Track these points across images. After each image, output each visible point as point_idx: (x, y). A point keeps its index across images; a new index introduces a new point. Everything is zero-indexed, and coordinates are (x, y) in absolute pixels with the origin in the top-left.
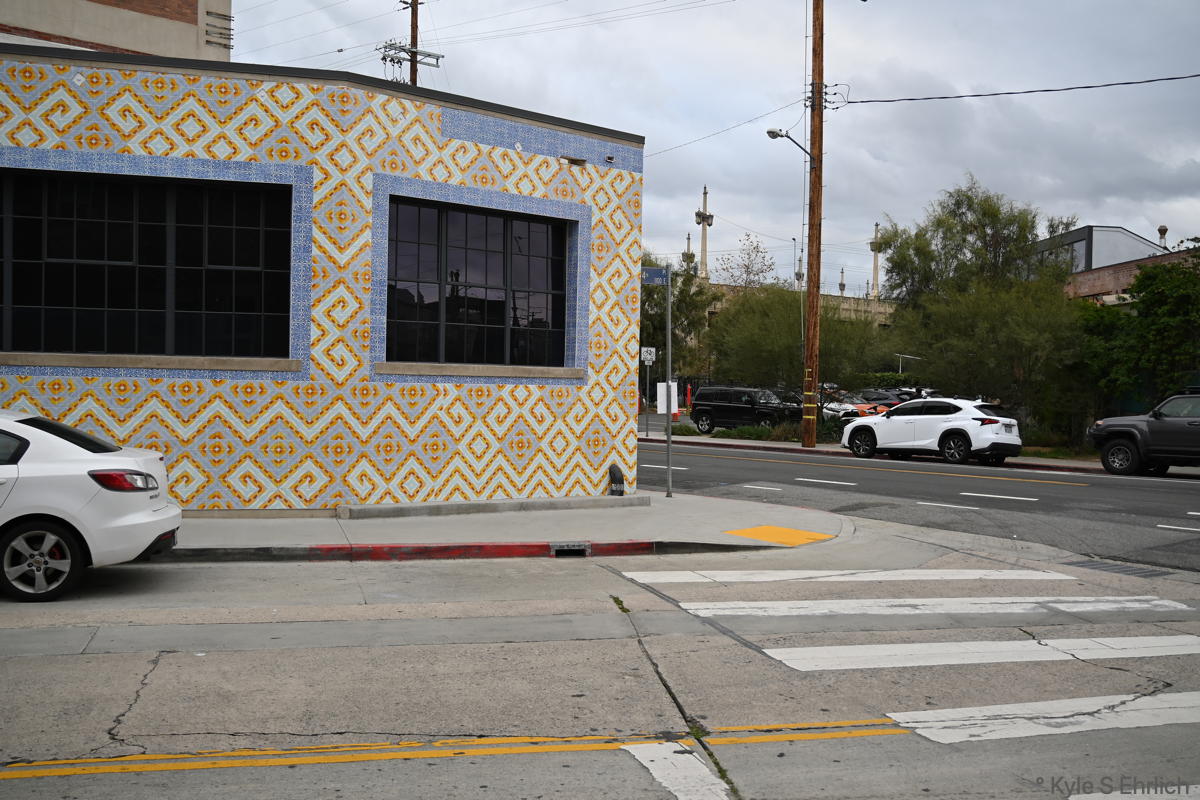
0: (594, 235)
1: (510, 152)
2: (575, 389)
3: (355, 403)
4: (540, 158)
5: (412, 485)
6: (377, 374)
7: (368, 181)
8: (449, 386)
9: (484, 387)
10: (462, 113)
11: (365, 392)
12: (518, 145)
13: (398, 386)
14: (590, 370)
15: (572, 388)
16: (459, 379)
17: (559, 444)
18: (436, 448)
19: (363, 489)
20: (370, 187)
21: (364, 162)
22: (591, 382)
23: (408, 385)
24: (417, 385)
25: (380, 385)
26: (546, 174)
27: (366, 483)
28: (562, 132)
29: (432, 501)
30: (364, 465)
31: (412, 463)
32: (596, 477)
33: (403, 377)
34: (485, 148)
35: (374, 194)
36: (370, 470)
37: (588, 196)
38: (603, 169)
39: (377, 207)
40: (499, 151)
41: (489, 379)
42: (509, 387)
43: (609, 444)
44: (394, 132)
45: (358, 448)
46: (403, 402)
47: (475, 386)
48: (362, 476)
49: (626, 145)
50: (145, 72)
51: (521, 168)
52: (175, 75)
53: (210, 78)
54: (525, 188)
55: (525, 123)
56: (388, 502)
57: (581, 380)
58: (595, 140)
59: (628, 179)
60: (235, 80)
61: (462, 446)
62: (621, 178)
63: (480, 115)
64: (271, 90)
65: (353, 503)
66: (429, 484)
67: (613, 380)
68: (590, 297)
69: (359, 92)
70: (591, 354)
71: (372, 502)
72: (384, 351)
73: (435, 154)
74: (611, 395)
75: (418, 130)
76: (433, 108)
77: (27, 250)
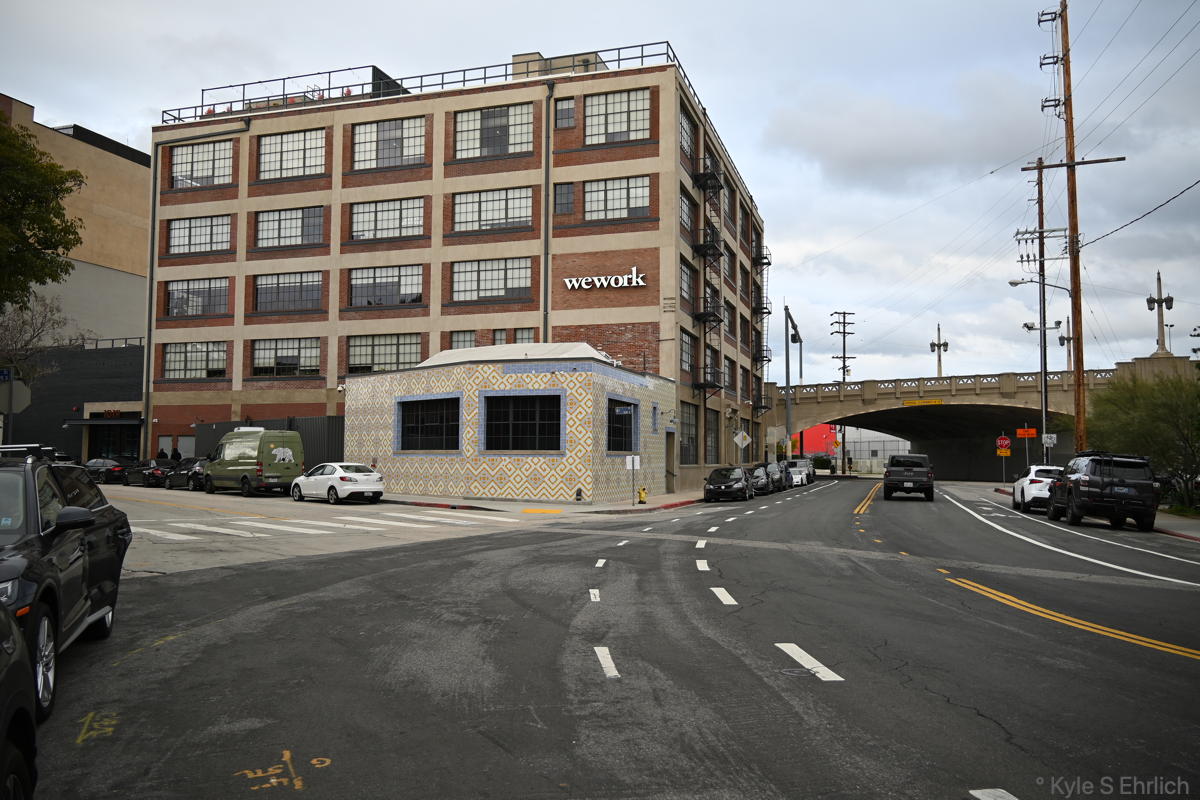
0: (568, 399)
1: (530, 375)
3: (473, 463)
4: (543, 374)
5: (493, 491)
6: (481, 453)
7: (477, 393)
8: (507, 458)
9: (520, 458)
10: (511, 365)
11: (476, 460)
12: (533, 372)
13: (488, 458)
14: (567, 451)
15: (559, 458)
16: (510, 456)
17: (553, 480)
18: (502, 479)
19: (476, 491)
20: (477, 395)
21: (475, 387)
22: (567, 456)
23: (491, 458)
24: (495, 458)
25: (481, 458)
26: (545, 380)
27: (477, 489)
28: (551, 363)
29: (500, 496)
30: (476, 484)
31: (492, 483)
32: (571, 493)
33: (489, 455)
34: (519, 375)
35: (479, 397)
36: (478, 485)
37: (565, 385)
38: (571, 373)
39: (479, 401)
40: (526, 375)
42: (530, 458)
43: (577, 480)
44: (486, 376)
45: (474, 478)
46: (490, 463)
48: (476, 487)
49: (584, 362)
50: (436, 370)
51: (534, 380)
52: (440, 369)
53: (446, 369)
54: (536, 386)
55: (536, 363)
56: (484, 496)
57: (563, 455)
58: (568, 363)
59: (584, 375)
60: (450, 368)
61: (512, 479)
62: (581, 375)
63: (517, 364)
64: (456, 370)
65: (471, 495)
66: (499, 491)
67: (579, 455)
68: (566, 423)
69: (474, 366)
70: (568, 445)
71: (478, 496)
72: (482, 447)
73: (501, 381)
74: (578, 461)
75: (494, 374)
76: (499, 365)
77: (423, 422)
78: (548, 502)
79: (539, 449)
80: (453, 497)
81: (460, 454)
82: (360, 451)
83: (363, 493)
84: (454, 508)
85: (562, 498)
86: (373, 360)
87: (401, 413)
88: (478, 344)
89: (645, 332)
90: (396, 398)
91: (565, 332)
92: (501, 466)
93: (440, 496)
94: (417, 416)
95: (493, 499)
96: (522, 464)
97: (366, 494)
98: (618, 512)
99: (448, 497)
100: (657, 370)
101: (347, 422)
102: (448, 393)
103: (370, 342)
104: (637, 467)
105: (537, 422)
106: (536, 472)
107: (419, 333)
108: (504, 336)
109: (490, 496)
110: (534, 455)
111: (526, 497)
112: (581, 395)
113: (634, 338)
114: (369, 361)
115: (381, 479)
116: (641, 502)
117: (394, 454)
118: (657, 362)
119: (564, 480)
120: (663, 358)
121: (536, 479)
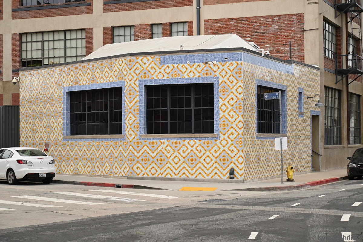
0: (220, 87)
1: (185, 65)
2: (214, 141)
3: (135, 146)
4: (197, 64)
5: (153, 171)
6: (142, 138)
7: (137, 83)
8: (165, 141)
9: (178, 141)
10: (167, 56)
11: (138, 143)
12: (188, 62)
13: (148, 141)
14: (220, 134)
15: (213, 141)
16: (169, 139)
17: (208, 160)
18: (161, 160)
19: (138, 171)
20: (138, 84)
21: (136, 77)
22: (221, 139)
23: (151, 141)
24: (155, 141)
25: (143, 141)
26: (199, 69)
27: (139, 170)
28: (205, 54)
29: (160, 176)
30: (138, 165)
31: (153, 165)
32: (224, 172)
33: (150, 139)
34: (176, 65)
35: (139, 86)
36: (140, 166)
37: (217, 74)
38: (223, 63)
39: (140, 89)
40: (181, 65)
41: (180, 138)
42: (187, 141)
43: (230, 160)
44: (145, 67)
45: (136, 160)
46: (150, 146)
47: (174, 141)
48: (138, 168)
49: (234, 52)
50: (100, 62)
51: (189, 69)
52: (104, 61)
53: (109, 61)
54: (191, 75)
55: (190, 54)
56: (146, 176)
57: (217, 137)
58: (220, 54)
59: (235, 64)
60: (113, 60)
61: (170, 160)
62: (232, 64)
63: (174, 55)
64: (118, 61)
65: (135, 175)
66: (159, 171)
67: (232, 137)
68: (219, 108)
69: (134, 58)
70: (221, 129)
71: (141, 175)
72: (144, 131)
73: (158, 70)
74: (230, 143)
75: (153, 64)
76: (157, 57)
77: (89, 110)
78: (203, 181)
79: (196, 132)
80: (118, 177)
81: (123, 138)
82: (34, 137)
83: (38, 174)
84: (119, 187)
85: (216, 177)
86: (43, 54)
87: (69, 102)
88: (137, 37)
89: (290, 23)
90: (64, 88)
91: (217, 25)
92: (160, 148)
93: (106, 177)
94: (84, 104)
95: (154, 179)
96: (179, 146)
97: (40, 175)
98: (268, 189)
99: (114, 177)
100: (302, 58)
101: (22, 111)
102: (111, 83)
103: (40, 38)
104: (285, 147)
105: (193, 107)
106: (192, 153)
107: (84, 29)
108: (161, 30)
109: (151, 176)
110: (190, 138)
111: (184, 177)
112: (232, 82)
113: (280, 29)
114: (40, 56)
115: (53, 161)
116: (289, 180)
117: (65, 139)
118: (302, 50)
119: (218, 160)
120: (307, 46)
121: (192, 160)
